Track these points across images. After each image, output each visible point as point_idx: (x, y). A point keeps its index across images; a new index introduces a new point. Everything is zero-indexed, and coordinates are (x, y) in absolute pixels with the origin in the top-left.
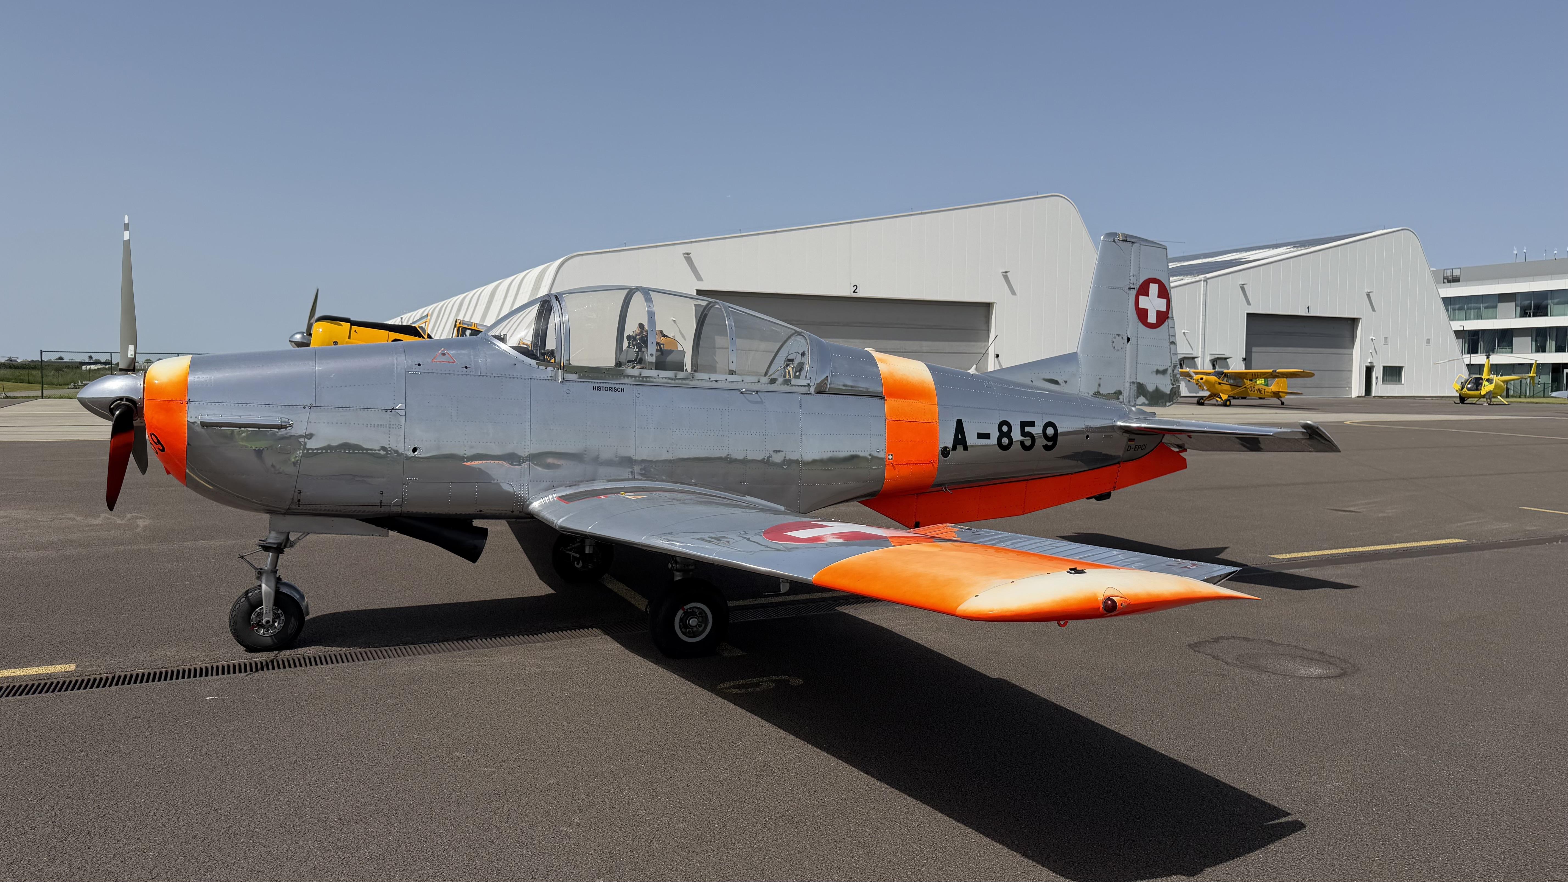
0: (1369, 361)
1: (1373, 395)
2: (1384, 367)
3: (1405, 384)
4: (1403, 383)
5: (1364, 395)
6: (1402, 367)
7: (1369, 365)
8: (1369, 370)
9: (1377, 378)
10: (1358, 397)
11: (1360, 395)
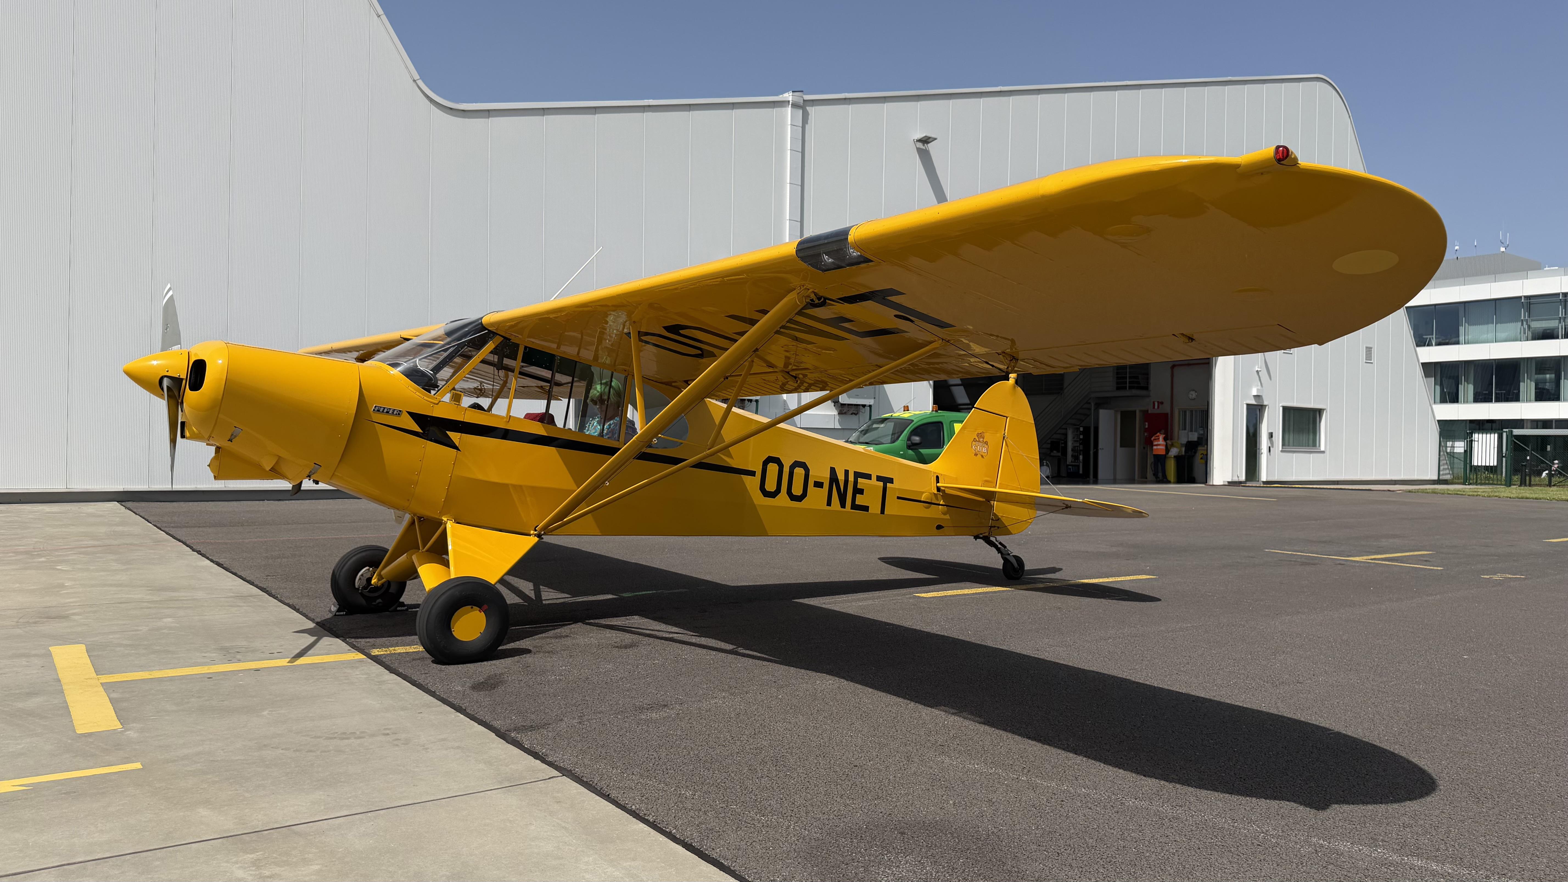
0: (1254, 392)
1: (1264, 477)
2: (1285, 409)
3: (1327, 452)
4: (1322, 448)
5: (1243, 478)
6: (1319, 412)
7: (1253, 402)
8: (1255, 412)
9: (1271, 435)
10: (1231, 484)
11: (1236, 479)
